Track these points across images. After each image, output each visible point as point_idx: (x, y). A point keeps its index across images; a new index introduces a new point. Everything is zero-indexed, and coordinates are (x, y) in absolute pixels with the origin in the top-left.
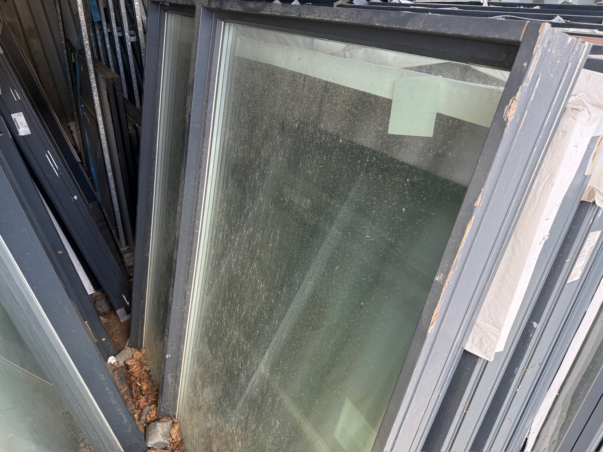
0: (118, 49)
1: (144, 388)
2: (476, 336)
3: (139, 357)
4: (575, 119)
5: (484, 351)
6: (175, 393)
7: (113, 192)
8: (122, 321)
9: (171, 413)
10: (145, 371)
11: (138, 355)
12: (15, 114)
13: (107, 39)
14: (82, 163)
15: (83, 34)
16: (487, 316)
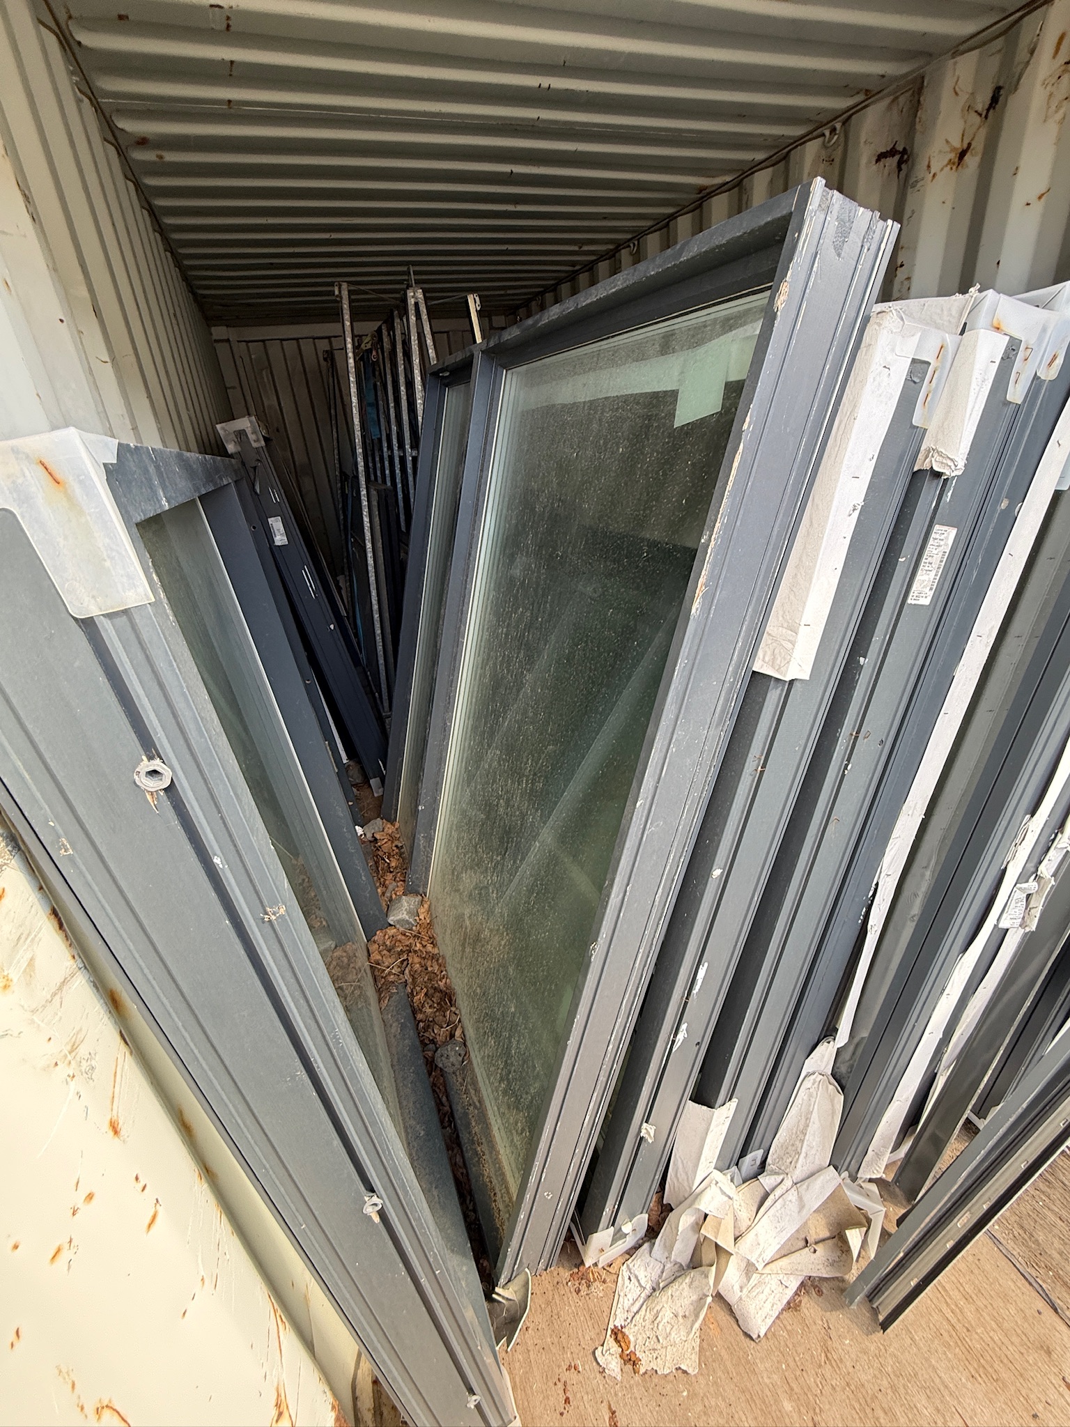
0: (398, 471)
1: (393, 864)
2: (767, 650)
3: (390, 831)
4: (879, 325)
5: (777, 668)
6: (427, 861)
7: (379, 639)
8: (376, 795)
9: (421, 890)
10: (396, 846)
11: (390, 829)
12: (272, 519)
13: (387, 463)
14: (348, 617)
15: (357, 441)
16: (781, 619)
